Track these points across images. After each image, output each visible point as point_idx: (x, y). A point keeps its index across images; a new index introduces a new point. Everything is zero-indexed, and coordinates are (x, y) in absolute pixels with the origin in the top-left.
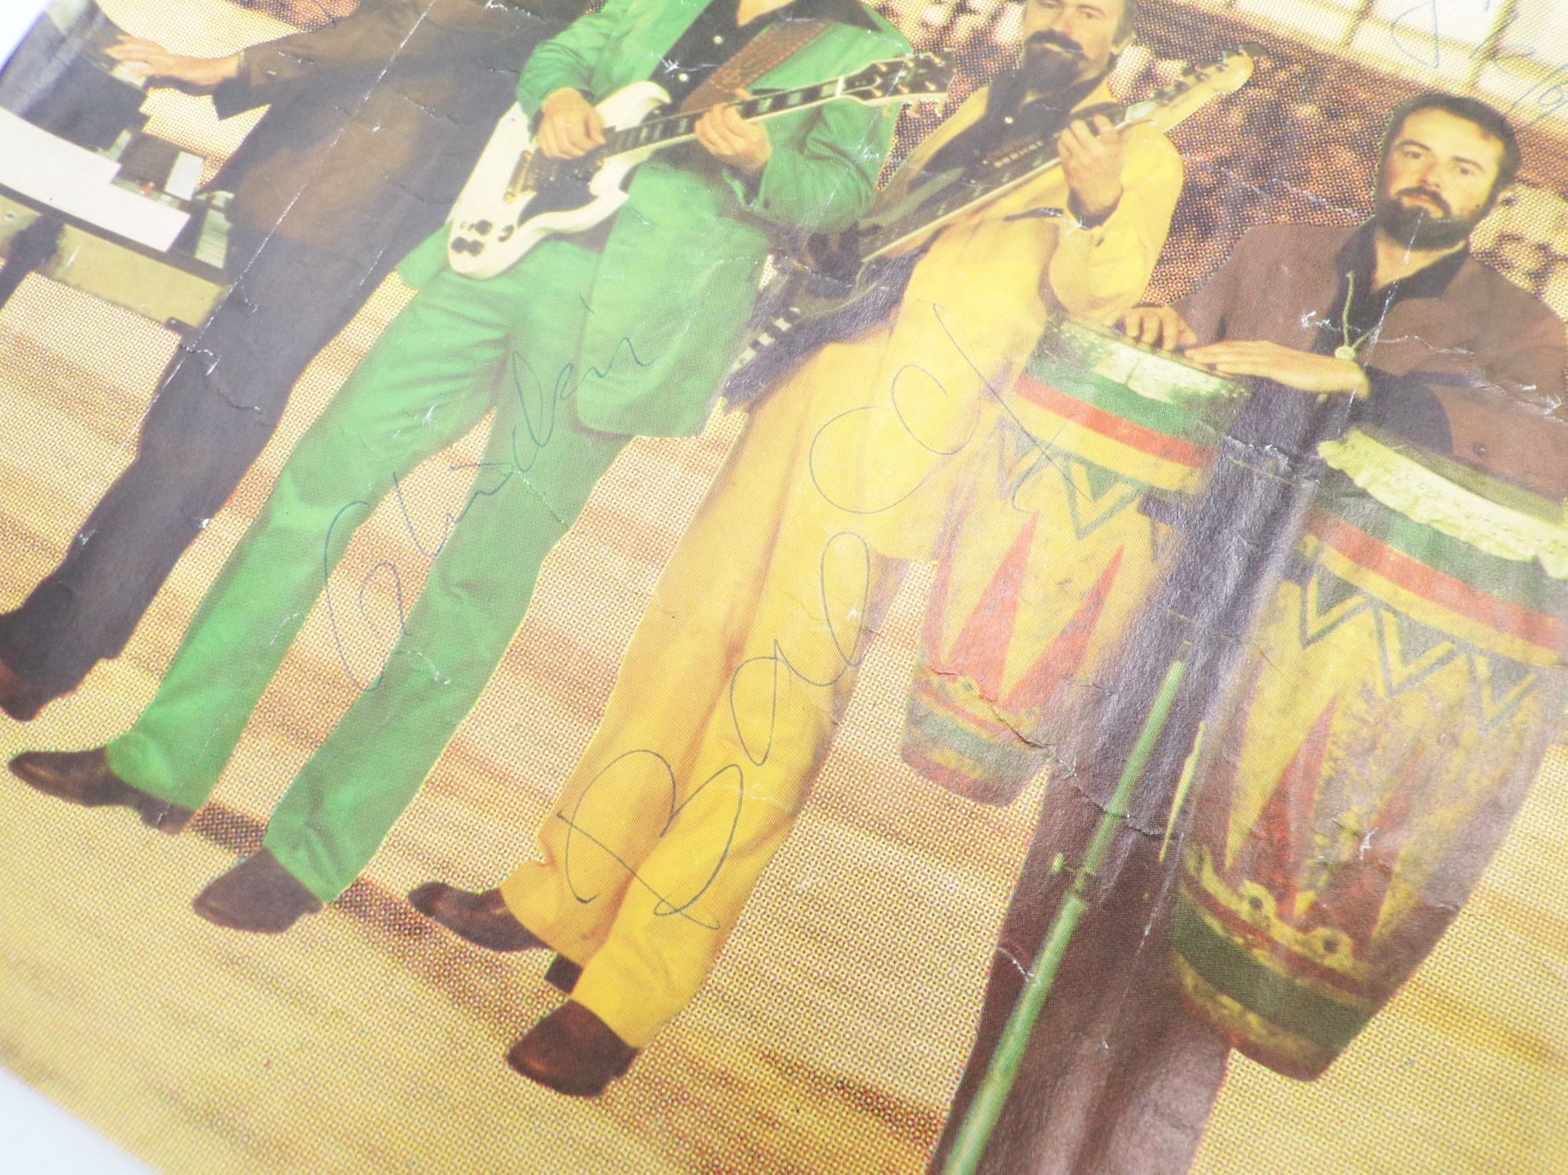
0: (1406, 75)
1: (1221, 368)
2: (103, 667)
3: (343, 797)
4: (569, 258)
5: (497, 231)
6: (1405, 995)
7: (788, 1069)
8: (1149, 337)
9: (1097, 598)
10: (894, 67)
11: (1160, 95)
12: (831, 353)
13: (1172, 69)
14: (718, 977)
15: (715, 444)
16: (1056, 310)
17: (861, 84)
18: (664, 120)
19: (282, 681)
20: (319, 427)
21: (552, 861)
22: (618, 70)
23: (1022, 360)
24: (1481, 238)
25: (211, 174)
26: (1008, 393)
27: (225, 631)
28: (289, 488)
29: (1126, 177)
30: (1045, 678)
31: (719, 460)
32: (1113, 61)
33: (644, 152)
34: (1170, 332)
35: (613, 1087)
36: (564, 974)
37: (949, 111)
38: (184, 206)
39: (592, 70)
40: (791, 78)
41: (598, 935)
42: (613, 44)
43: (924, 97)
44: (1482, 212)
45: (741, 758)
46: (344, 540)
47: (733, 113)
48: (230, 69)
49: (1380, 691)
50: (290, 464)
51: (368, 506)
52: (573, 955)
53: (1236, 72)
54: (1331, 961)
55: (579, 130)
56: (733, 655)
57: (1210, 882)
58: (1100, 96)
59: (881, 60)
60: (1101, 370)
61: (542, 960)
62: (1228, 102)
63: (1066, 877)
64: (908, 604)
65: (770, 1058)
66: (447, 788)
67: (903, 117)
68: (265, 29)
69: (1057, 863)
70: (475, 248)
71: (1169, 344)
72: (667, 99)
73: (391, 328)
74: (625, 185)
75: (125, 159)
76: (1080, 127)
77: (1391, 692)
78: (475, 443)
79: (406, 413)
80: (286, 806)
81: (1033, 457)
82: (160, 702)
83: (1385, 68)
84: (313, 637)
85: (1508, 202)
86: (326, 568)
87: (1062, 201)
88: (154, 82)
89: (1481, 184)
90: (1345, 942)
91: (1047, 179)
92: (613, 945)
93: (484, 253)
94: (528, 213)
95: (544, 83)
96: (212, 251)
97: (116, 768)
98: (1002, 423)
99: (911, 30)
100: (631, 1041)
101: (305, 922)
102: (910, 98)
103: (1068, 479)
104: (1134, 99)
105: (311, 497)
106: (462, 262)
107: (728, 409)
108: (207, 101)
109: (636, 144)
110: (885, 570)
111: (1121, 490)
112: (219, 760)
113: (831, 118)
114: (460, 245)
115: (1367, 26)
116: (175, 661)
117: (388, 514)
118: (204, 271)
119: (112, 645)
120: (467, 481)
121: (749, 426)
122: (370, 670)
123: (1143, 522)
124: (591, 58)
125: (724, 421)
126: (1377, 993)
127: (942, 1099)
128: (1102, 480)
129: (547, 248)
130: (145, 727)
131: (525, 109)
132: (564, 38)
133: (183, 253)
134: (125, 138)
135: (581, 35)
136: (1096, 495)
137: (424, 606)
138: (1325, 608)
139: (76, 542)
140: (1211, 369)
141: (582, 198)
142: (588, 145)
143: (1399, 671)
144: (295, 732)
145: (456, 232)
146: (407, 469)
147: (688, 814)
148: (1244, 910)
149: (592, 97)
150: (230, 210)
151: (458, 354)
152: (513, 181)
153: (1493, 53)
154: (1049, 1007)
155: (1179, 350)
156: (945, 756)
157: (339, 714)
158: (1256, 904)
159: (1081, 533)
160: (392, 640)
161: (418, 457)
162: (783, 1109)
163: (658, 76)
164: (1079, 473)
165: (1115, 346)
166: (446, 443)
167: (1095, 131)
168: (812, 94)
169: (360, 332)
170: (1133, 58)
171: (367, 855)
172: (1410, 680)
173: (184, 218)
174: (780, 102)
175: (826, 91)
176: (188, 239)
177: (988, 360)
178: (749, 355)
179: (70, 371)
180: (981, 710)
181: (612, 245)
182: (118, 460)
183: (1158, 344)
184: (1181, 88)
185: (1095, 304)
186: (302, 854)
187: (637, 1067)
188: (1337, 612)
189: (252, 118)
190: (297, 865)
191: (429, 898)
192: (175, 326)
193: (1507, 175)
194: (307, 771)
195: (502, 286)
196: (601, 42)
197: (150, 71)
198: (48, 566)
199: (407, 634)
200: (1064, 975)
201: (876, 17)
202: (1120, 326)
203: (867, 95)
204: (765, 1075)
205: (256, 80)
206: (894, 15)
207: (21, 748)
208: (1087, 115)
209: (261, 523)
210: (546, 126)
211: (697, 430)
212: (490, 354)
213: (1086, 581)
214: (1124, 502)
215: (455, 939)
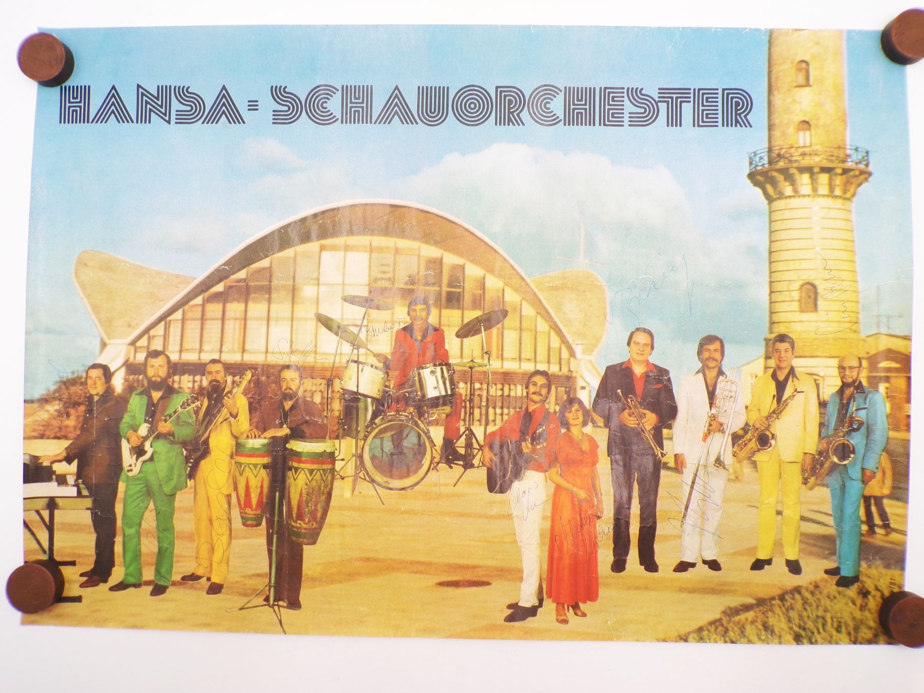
0: (278, 363)
1: (267, 437)
2: (114, 569)
3: (163, 570)
4: (149, 465)
5: (133, 465)
6: (325, 527)
7: (245, 577)
8: (253, 436)
9: (262, 487)
10: (187, 400)
11: (237, 385)
12: (203, 463)
13: (237, 378)
14: (230, 569)
15: (191, 488)
16: (236, 438)
17: (183, 406)
18: (151, 431)
19: (143, 558)
20: (124, 515)
21: (199, 564)
22: (137, 423)
23: (234, 450)
24: (300, 394)
25: (75, 477)
26: (234, 457)
27: (129, 555)
28: (126, 528)
29: (238, 405)
30: (260, 502)
31: (193, 490)
32: (226, 381)
33: (151, 439)
34: (256, 434)
35: (222, 590)
36: (209, 579)
37: (202, 405)
38: (74, 486)
39: (133, 425)
40: (170, 411)
41: (211, 571)
42: (134, 417)
43: (196, 404)
44: (299, 388)
45: (219, 537)
46: (139, 532)
47: (163, 423)
48: (64, 454)
49: (308, 483)
50: (123, 523)
51: (140, 525)
52: (209, 576)
53: (248, 375)
54: (313, 527)
55: (137, 439)
56: (211, 520)
57: (293, 524)
58: (227, 390)
59: (184, 399)
60: (248, 446)
61: (205, 579)
62: (250, 382)
63: (273, 532)
64: (234, 500)
65: (242, 576)
66: (178, 562)
67: (194, 410)
68: (66, 443)
69: (271, 531)
70: (131, 470)
71: (257, 436)
72: (150, 426)
73: (125, 492)
74: (151, 446)
75: (57, 481)
76: (226, 398)
77: (310, 482)
78: (151, 506)
79: (137, 506)
80: (155, 576)
81: (243, 466)
82: (126, 570)
83: (274, 363)
84: (144, 549)
85: (303, 384)
86: (139, 537)
87: (229, 416)
88: (52, 463)
89: (297, 381)
90: (314, 523)
91: (225, 412)
92: (214, 572)
93: (134, 470)
94: (137, 459)
95: (126, 431)
96: (85, 492)
97: (125, 582)
98: (236, 463)
99: (187, 391)
100: (222, 583)
101: (168, 590)
102: (193, 406)
103: (250, 468)
104: (233, 388)
105: (130, 527)
106: (130, 474)
107: (190, 480)
108: (64, 463)
109: (149, 438)
110: (229, 496)
111: (259, 466)
112: (141, 574)
113: (181, 416)
114: (128, 471)
115: (268, 354)
116: (124, 562)
117: (144, 525)
118: (86, 497)
119: (113, 565)
120: (154, 513)
121: (195, 482)
122: (156, 550)
123: (264, 470)
124: (131, 423)
125: (190, 483)
126: (321, 528)
127: (267, 570)
128: (255, 466)
129: (144, 465)
130: (126, 575)
131: (125, 439)
132: (124, 421)
133: (80, 494)
134: (54, 477)
135: (126, 418)
136: (256, 469)
137: (159, 537)
138: (296, 473)
139: (96, 553)
140: (265, 438)
141: (144, 452)
142: (140, 442)
143: (310, 478)
144: (150, 564)
145: (126, 469)
146: (143, 515)
147: (215, 549)
148: (299, 525)
149: (136, 431)
150: (83, 483)
151: (140, 491)
152: (131, 454)
153: (292, 352)
154: (277, 551)
155: (259, 436)
156: (249, 522)
157: (155, 558)
158: (300, 524)
159: (256, 477)
160: (157, 544)
161: (143, 513)
162: (247, 582)
163: (146, 421)
164: (251, 466)
165: (248, 440)
166: (147, 508)
167: (229, 398)
168: (175, 412)
169: (120, 494)
170: (229, 379)
171: (171, 577)
172: (312, 479)
173: (75, 488)
174: (170, 416)
175: (177, 410)
176: (79, 492)
177: (229, 452)
178: (189, 469)
179: (75, 525)
180: (252, 513)
181: (155, 459)
182: (94, 537)
183: (255, 437)
184: (240, 382)
185: (242, 434)
186: (162, 581)
187: (224, 587)
188: (298, 473)
189: (75, 463)
190: (162, 583)
191: (184, 578)
192: (88, 509)
193: (301, 378)
194: (156, 569)
195: (141, 475)
196: (131, 418)
197: (50, 461)
198: (94, 559)
199: (159, 542)
200: (277, 546)
201: (179, 390)
202: (248, 437)
203: (185, 408)
204: (242, 579)
205: (71, 455)
206: (183, 388)
207: (109, 586)
208: (226, 395)
209: (124, 535)
210: (131, 441)
211: (187, 486)
212: (145, 489)
213: (259, 485)
214: (260, 468)
215: (191, 582)
